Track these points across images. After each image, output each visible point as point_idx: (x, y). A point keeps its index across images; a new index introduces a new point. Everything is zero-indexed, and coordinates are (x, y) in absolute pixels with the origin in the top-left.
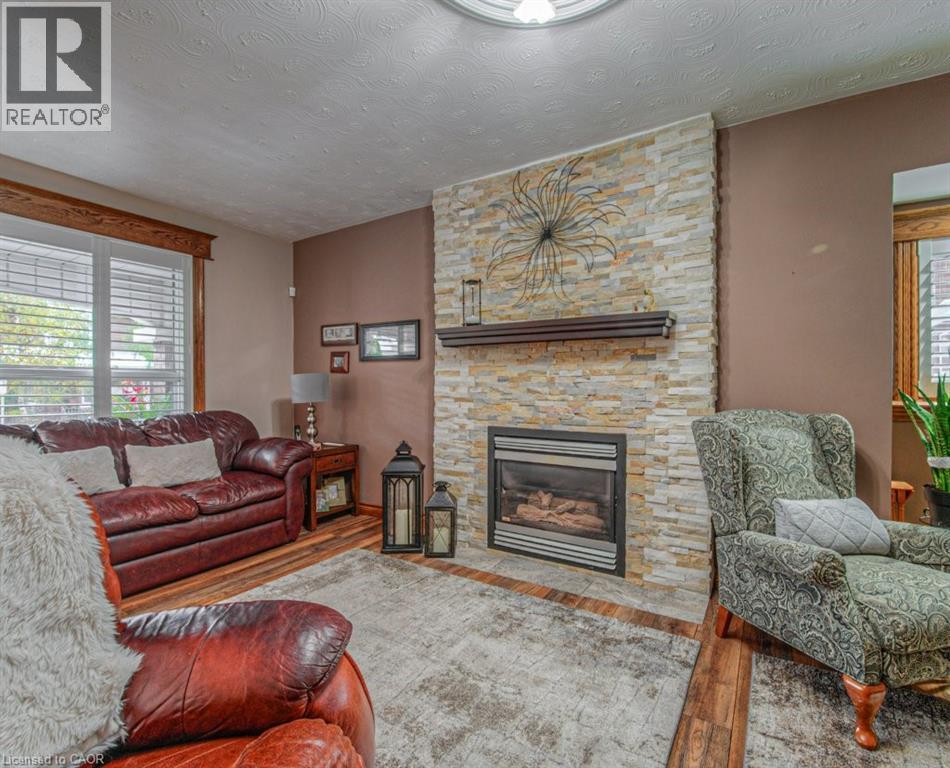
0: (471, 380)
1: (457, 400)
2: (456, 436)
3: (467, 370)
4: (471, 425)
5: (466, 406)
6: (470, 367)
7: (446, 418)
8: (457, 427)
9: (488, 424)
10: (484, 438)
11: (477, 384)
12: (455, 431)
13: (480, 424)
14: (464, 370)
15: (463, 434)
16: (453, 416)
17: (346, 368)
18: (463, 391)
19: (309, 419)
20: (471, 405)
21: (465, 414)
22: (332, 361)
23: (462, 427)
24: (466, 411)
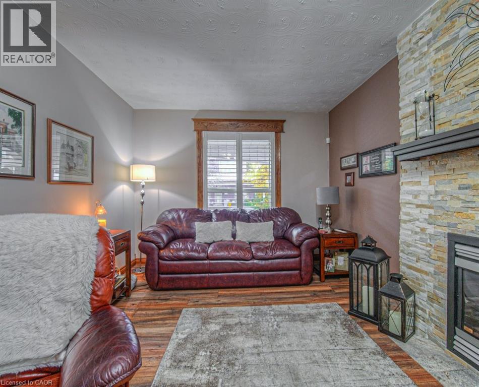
0: (431, 189)
1: (418, 206)
2: (418, 237)
3: (427, 180)
4: (431, 230)
5: (426, 212)
6: (430, 177)
7: (410, 221)
8: (418, 230)
9: (448, 231)
10: (444, 243)
11: (437, 193)
12: (416, 233)
13: (439, 230)
14: (425, 180)
15: (424, 236)
16: (415, 220)
17: (352, 184)
18: (423, 199)
19: (327, 214)
20: (432, 211)
21: (425, 219)
22: (346, 179)
23: (423, 230)
24: (427, 217)
